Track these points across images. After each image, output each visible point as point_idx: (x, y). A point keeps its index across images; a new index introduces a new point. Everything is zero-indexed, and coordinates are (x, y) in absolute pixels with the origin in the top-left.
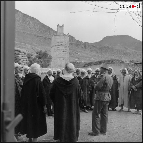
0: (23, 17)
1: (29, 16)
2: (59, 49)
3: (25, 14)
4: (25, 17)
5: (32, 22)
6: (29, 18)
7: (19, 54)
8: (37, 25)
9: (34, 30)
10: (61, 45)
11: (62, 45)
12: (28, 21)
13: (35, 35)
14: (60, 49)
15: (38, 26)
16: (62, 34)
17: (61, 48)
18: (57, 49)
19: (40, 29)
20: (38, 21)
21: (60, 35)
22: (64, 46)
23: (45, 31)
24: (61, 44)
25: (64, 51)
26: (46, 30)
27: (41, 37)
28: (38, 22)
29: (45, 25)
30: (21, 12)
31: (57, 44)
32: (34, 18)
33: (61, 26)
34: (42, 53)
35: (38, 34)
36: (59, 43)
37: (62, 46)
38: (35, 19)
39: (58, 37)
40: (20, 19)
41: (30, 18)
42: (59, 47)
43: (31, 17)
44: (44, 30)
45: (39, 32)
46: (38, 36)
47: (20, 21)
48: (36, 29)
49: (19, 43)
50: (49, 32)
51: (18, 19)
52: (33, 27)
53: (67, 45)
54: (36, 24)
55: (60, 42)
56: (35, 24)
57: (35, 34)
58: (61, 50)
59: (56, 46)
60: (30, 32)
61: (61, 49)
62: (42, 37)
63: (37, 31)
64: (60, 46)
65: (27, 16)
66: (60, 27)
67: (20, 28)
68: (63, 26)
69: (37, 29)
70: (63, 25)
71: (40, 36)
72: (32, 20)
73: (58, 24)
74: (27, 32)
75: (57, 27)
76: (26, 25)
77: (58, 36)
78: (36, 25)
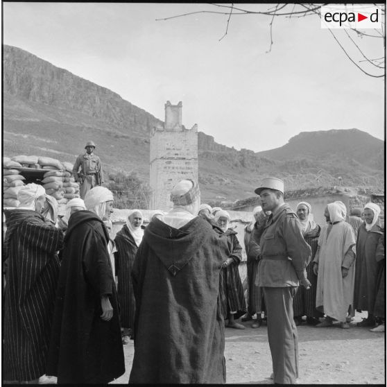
0: (78, 87)
1: (92, 84)
2: (169, 168)
3: (82, 80)
4: (81, 87)
5: (100, 100)
6: (92, 88)
7: (54, 175)
8: (114, 108)
9: (107, 121)
10: (176, 157)
11: (179, 156)
12: (89, 98)
13: (109, 134)
14: (173, 168)
15: (118, 109)
16: (177, 128)
17: (175, 163)
18: (165, 168)
19: (122, 116)
20: (116, 95)
21: (172, 131)
22: (184, 159)
23: (135, 121)
24: (176, 154)
25: (184, 171)
26: (137, 120)
27: (124, 139)
28: (117, 100)
29: (135, 107)
30: (71, 74)
31: (164, 154)
32: (106, 89)
33: (174, 106)
34: (124, 177)
35: (117, 131)
36: (169, 151)
37: (179, 159)
38: (109, 90)
39: (168, 136)
40: (68, 92)
41: (96, 89)
42: (170, 163)
43: (97, 86)
44: (133, 119)
45: (119, 124)
46: (117, 137)
47: (70, 98)
48: (110, 117)
49: (67, 154)
50: (145, 123)
51: (64, 92)
52: (102, 111)
53: (193, 156)
54: (111, 104)
55: (174, 149)
56: (109, 104)
57: (108, 130)
58: (176, 170)
59: (162, 158)
60: (95, 126)
61: (176, 166)
62: (127, 137)
63: (115, 121)
64: (172, 158)
65: (89, 85)
66: (174, 109)
67: (68, 116)
68: (180, 105)
69: (113, 116)
70: (180, 103)
71: (123, 137)
72: (101, 93)
73: (168, 102)
74: (87, 126)
75: (166, 109)
76: (85, 107)
77: (166, 133)
78: (110, 106)
